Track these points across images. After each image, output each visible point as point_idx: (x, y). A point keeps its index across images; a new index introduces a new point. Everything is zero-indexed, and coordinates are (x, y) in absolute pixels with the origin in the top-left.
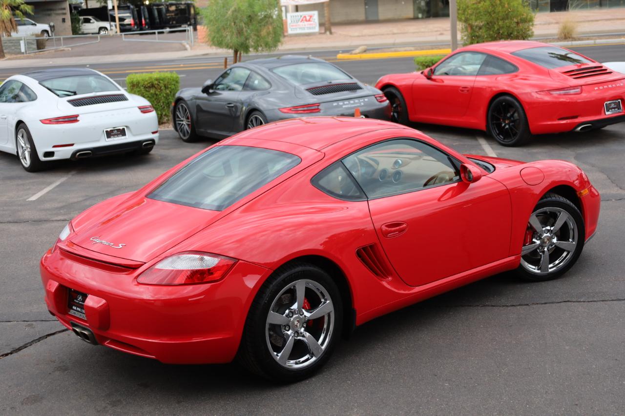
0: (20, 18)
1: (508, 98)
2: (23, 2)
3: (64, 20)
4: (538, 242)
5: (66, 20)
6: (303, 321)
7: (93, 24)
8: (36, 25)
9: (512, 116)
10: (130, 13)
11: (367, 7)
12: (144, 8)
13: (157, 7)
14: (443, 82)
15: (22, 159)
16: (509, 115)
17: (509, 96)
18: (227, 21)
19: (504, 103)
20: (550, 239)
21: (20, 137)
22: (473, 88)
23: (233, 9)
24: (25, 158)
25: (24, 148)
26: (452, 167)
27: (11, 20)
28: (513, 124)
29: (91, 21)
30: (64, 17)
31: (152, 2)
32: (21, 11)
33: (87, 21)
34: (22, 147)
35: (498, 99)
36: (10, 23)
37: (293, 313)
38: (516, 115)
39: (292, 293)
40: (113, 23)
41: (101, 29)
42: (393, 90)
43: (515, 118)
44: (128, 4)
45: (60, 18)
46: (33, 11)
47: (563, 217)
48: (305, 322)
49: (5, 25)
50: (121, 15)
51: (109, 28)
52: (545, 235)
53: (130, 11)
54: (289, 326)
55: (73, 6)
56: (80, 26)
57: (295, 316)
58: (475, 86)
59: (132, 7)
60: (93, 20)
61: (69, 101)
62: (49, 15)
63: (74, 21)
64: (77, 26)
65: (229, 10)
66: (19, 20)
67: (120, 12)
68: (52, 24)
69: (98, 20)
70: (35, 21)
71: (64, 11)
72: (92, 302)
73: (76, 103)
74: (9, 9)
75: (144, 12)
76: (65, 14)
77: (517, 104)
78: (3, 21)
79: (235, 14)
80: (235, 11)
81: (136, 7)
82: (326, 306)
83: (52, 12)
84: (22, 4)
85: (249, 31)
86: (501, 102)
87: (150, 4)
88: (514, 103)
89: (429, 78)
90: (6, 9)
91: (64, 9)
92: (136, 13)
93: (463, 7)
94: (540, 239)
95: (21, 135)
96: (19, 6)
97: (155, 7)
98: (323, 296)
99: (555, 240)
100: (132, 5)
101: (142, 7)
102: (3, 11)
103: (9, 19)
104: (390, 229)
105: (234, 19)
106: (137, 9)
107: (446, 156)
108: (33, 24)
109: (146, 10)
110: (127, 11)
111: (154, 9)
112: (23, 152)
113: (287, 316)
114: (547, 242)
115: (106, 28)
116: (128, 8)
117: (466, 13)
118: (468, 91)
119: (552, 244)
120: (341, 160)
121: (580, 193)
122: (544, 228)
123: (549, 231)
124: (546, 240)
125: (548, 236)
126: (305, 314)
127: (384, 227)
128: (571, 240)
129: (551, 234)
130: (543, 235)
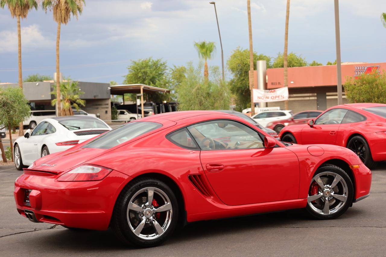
0: (77, 109)
1: (359, 137)
2: (79, 98)
3: (106, 112)
4: (322, 194)
5: (108, 112)
6: (152, 213)
7: (127, 115)
8: (87, 114)
9: (361, 149)
10: (152, 109)
11: (318, 107)
12: (162, 105)
13: (171, 105)
14: (321, 129)
16: (359, 148)
17: (359, 136)
18: (192, 96)
19: (356, 141)
22: (338, 132)
23: (196, 88)
26: (261, 139)
27: (69, 110)
28: (362, 154)
29: (125, 113)
30: (106, 110)
31: (168, 101)
32: (77, 103)
33: (122, 113)
35: (353, 138)
36: (69, 111)
37: (146, 207)
38: (364, 148)
39: (145, 194)
40: (139, 115)
41: (131, 118)
42: (289, 135)
43: (364, 151)
44: (151, 102)
45: (104, 110)
46: (84, 104)
47: (338, 178)
48: (153, 214)
49: (65, 112)
50: (146, 110)
51: (136, 118)
52: (326, 189)
53: (153, 107)
54: (143, 214)
55: (114, 103)
56: (117, 116)
57: (147, 209)
58: (339, 131)
59: (154, 104)
60: (126, 113)
61: (75, 133)
62: (97, 108)
63: (114, 113)
64: (115, 116)
65: (194, 88)
66: (76, 111)
67: (145, 108)
68: (98, 114)
69: (130, 112)
70: (87, 112)
71: (107, 106)
72: (34, 193)
73: (79, 134)
74: (69, 102)
75: (162, 108)
76: (107, 108)
77: (364, 140)
78: (64, 110)
79: (198, 91)
80: (198, 89)
81: (157, 105)
82: (167, 206)
83: (99, 106)
84: (78, 99)
85: (206, 102)
86: (355, 140)
87: (167, 103)
88: (362, 140)
89: (312, 126)
90: (67, 102)
91: (107, 104)
92: (156, 108)
93: (351, 89)
94: (323, 192)
95: (44, 154)
96: (76, 100)
97: (170, 105)
98: (166, 200)
99: (332, 194)
100: (154, 102)
101: (161, 105)
102: (65, 103)
103: (68, 108)
104: (212, 167)
105: (197, 94)
106: (158, 106)
107: (257, 133)
108: (85, 114)
109: (164, 107)
110: (150, 107)
111: (169, 106)
113: (142, 208)
114: (328, 194)
115: (135, 118)
116: (151, 105)
117: (353, 92)
118: (335, 134)
119: (331, 196)
120: (186, 127)
121: (352, 167)
122: (325, 186)
123: (328, 188)
124: (326, 193)
125: (328, 191)
126: (154, 209)
127: (208, 165)
128: (344, 195)
129: (330, 189)
130: (324, 190)
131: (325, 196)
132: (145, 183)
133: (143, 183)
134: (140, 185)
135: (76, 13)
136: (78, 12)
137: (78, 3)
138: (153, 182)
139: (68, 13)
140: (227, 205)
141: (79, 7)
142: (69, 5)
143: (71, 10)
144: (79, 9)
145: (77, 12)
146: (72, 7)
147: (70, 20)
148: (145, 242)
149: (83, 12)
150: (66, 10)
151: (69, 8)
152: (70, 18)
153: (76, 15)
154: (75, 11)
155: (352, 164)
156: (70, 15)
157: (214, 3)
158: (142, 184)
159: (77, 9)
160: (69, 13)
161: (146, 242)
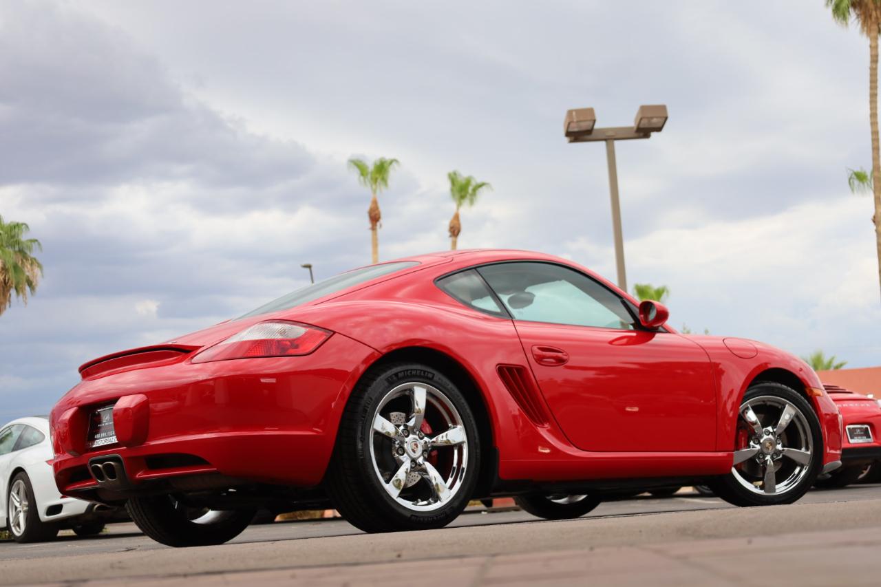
4: (758, 447)
6: (423, 448)
15: (14, 526)
20: (773, 444)
21: (14, 493)
24: (18, 525)
25: (18, 509)
26: (628, 313)
34: (16, 508)
47: (789, 412)
48: (425, 450)
52: (766, 437)
54: (403, 449)
57: (411, 437)
94: (759, 442)
95: (16, 492)
98: (453, 419)
99: (779, 447)
104: (543, 353)
107: (620, 300)
112: (17, 514)
114: (770, 448)
119: (777, 453)
120: (475, 268)
121: (811, 391)
122: (764, 429)
123: (769, 433)
124: (768, 444)
125: (770, 439)
126: (426, 439)
127: (535, 348)
128: (803, 450)
129: (774, 437)
130: (762, 437)
131: (765, 451)
132: (407, 370)
133: (404, 371)
134: (396, 375)
135: (22, 291)
136: (27, 288)
137: (28, 271)
138: (425, 372)
139: (6, 289)
140: (577, 448)
141: (31, 279)
142: (10, 274)
143: (14, 286)
144: (30, 283)
145: (25, 289)
146: (15, 278)
147: (10, 306)
148: (412, 515)
149: (37, 289)
150: (3, 284)
151: (8, 280)
152: (10, 301)
153: (24, 294)
154: (21, 286)
155: (811, 385)
156: (10, 295)
157: (309, 267)
158: (400, 372)
159: (26, 284)
160: (9, 291)
161: (414, 516)
